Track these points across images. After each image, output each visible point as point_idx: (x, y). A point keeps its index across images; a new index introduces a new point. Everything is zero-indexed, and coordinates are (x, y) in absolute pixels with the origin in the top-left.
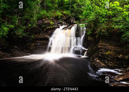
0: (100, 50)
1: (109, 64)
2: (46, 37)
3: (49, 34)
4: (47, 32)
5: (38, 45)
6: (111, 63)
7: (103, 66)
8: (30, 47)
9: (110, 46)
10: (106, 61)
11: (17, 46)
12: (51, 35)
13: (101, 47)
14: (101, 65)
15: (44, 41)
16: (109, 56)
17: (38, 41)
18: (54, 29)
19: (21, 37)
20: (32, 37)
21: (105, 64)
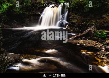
0: (71, 19)
1: (76, 30)
2: (38, 13)
3: (41, 11)
4: (39, 10)
5: (31, 20)
6: (77, 29)
7: (72, 31)
8: (26, 21)
9: (78, 17)
10: (74, 27)
11: (16, 21)
12: (42, 12)
13: (72, 17)
14: (70, 31)
15: (36, 17)
16: (76, 24)
17: (32, 17)
18: (45, 7)
19: (18, 13)
20: (27, 13)
21: (73, 30)
